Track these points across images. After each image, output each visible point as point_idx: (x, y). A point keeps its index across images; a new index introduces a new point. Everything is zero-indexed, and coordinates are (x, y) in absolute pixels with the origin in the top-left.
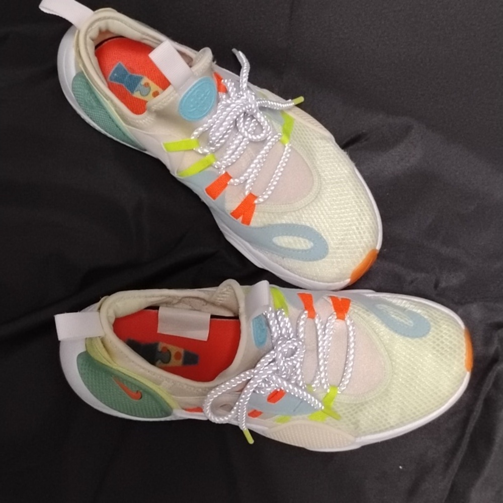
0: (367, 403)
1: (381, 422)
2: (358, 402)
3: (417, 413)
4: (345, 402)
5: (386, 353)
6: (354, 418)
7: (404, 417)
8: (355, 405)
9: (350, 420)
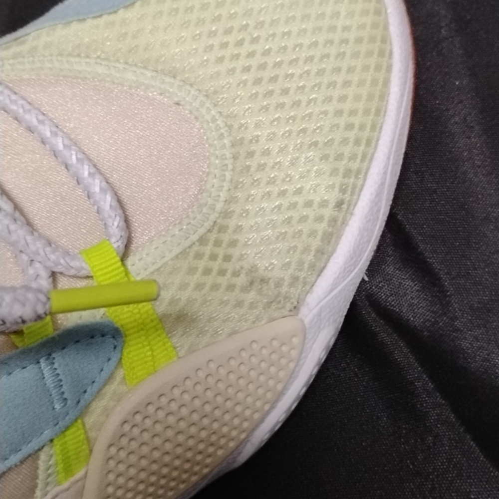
0: (226, 214)
1: (303, 219)
2: (201, 231)
3: (357, 120)
4: (169, 256)
5: (149, 74)
6: (236, 274)
7: (339, 157)
8: (202, 240)
9: (231, 287)
